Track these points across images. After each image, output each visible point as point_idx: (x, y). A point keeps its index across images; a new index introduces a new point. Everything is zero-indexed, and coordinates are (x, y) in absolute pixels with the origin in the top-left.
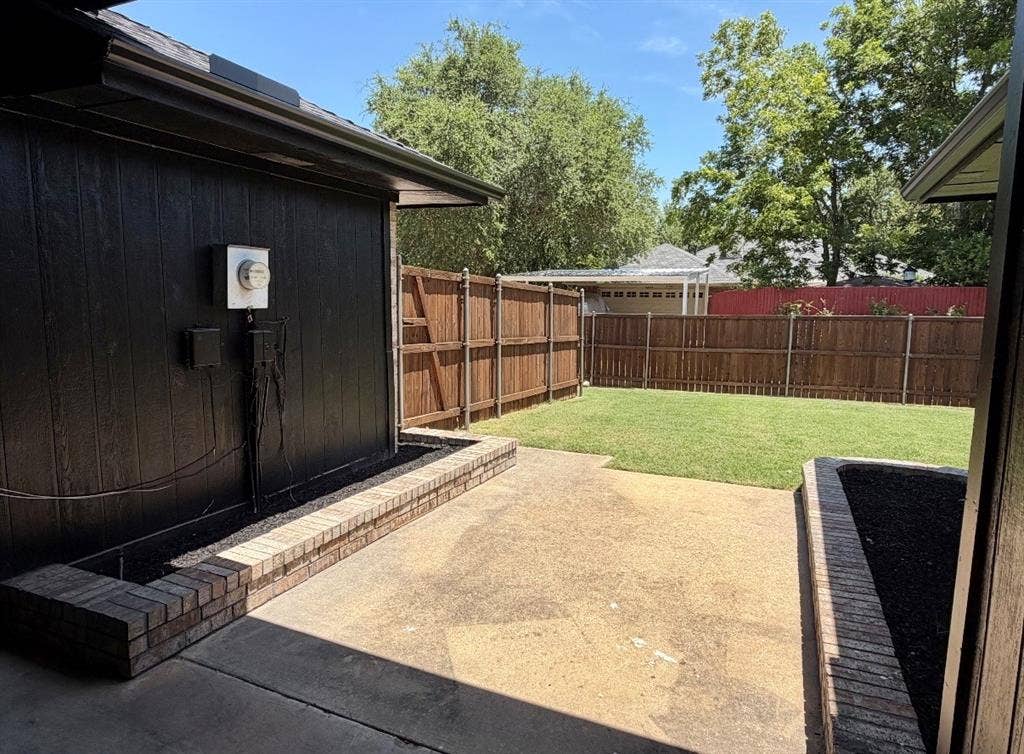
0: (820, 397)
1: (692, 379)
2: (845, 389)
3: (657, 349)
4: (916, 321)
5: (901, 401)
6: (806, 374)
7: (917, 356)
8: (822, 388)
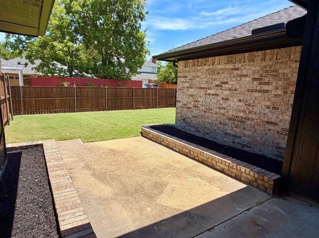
0: (86, 111)
1: (42, 109)
2: (92, 108)
3: (26, 99)
4: (108, 88)
5: (106, 110)
6: (81, 105)
7: (109, 98)
8: (86, 108)
